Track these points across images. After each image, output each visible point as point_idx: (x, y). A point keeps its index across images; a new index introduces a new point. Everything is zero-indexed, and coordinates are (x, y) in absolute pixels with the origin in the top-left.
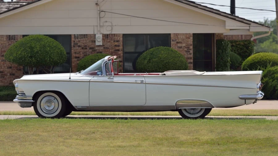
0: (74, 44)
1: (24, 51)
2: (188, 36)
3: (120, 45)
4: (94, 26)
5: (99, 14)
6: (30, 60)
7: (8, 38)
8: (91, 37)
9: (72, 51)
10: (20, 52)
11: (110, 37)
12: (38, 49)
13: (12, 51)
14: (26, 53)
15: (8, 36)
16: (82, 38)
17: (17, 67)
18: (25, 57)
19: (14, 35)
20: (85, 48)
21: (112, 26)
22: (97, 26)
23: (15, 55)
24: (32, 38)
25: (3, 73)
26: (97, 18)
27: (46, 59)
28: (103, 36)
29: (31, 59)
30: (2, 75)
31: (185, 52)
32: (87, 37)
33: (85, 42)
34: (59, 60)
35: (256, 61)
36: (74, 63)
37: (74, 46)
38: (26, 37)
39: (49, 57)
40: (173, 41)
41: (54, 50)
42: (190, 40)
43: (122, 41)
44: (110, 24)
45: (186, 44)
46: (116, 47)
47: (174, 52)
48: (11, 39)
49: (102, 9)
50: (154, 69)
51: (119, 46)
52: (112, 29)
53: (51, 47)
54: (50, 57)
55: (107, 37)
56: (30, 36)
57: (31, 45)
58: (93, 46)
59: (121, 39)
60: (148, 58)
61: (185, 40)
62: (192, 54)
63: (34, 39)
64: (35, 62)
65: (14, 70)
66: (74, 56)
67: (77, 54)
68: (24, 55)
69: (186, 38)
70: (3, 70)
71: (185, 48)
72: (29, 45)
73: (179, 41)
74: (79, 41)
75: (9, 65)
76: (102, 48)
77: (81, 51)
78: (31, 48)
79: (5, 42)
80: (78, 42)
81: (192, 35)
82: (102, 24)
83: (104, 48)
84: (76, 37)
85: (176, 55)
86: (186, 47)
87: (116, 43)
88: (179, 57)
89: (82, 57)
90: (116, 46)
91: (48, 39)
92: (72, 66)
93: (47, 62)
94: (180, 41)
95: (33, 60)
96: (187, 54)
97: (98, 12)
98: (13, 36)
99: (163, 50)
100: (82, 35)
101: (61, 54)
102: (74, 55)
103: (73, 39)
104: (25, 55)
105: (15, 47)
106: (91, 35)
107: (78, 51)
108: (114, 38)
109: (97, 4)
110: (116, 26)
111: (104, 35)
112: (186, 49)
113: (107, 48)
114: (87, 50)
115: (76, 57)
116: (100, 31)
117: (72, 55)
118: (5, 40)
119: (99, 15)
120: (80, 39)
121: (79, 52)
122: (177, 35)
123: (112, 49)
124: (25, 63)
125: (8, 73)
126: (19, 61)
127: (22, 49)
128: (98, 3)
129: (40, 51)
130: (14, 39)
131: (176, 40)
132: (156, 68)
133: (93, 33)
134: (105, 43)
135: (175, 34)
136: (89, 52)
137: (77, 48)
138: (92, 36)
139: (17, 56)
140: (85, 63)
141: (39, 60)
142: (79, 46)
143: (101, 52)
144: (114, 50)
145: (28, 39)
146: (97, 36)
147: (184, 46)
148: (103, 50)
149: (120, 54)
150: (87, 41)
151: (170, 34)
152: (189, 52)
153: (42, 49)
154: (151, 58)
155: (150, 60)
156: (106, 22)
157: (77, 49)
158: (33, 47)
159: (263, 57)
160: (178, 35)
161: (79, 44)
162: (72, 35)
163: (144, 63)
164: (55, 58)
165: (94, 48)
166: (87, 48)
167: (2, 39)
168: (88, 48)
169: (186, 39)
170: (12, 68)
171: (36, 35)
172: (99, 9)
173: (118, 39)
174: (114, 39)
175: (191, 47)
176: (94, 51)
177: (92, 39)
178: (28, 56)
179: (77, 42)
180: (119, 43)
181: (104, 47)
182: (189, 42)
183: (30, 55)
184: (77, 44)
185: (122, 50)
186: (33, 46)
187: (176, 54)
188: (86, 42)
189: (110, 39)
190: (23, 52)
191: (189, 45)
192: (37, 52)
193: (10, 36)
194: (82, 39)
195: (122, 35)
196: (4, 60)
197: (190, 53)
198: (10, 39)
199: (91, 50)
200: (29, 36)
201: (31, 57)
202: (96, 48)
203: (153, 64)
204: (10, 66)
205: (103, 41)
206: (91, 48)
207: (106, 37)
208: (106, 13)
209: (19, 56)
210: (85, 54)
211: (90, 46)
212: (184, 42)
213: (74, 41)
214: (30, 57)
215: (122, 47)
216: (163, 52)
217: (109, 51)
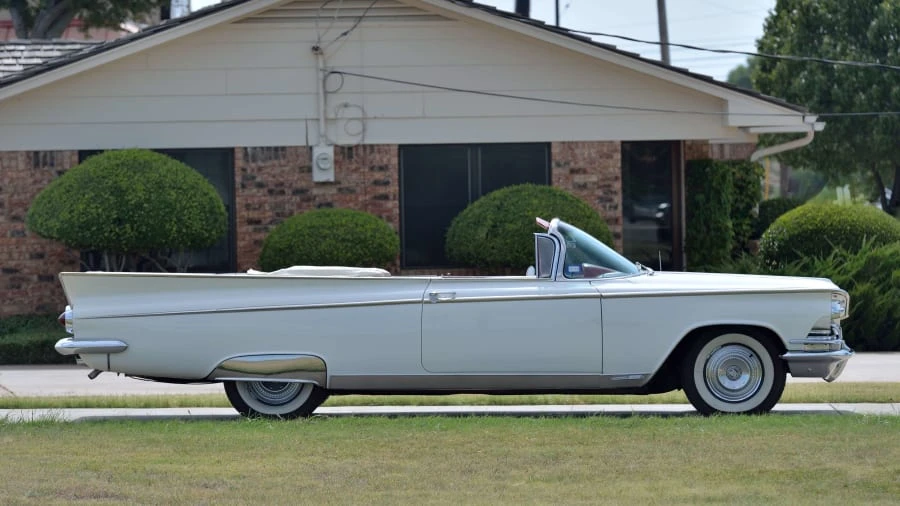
0: (245, 178)
1: (95, 201)
2: (605, 150)
3: (391, 180)
4: (306, 120)
5: (324, 81)
6: (117, 230)
7: (32, 163)
8: (298, 156)
9: (238, 200)
10: (81, 207)
11: (357, 155)
12: (140, 194)
13: (54, 203)
14: (103, 210)
15: (32, 155)
16: (270, 158)
17: (60, 255)
18: (101, 221)
19: (51, 152)
20: (278, 190)
21: (363, 119)
22: (318, 120)
23: (64, 215)
24: (118, 162)
25: (18, 275)
26: (318, 94)
27: (168, 226)
28: (336, 153)
29: (120, 230)
30: (12, 279)
31: (597, 201)
32: (284, 157)
33: (277, 171)
34: (206, 230)
35: (810, 228)
36: (243, 239)
37: (243, 186)
38: (94, 157)
39: (175, 219)
40: (558, 165)
41: (191, 198)
42: (611, 162)
43: (397, 167)
44: (359, 115)
45: (601, 177)
46: (377, 188)
47: (572, 201)
48: (41, 164)
49: (333, 64)
50: (509, 258)
51: (386, 183)
52: (364, 130)
53: (180, 188)
54: (179, 220)
55: (350, 157)
56: (111, 154)
57: (116, 182)
58: (303, 184)
59: (395, 161)
60: (490, 223)
61: (597, 164)
62: (620, 208)
63: (122, 164)
64: (134, 239)
65: (52, 263)
66: (243, 217)
67: (255, 209)
68: (95, 215)
69: (601, 157)
70: (19, 265)
71: (596, 186)
72: (111, 182)
73: (577, 167)
74: (260, 169)
75: (36, 246)
76: (333, 190)
77: (265, 202)
78: (118, 192)
79: (22, 174)
80: (255, 173)
81: (619, 148)
82: (332, 116)
83: (340, 190)
84: (251, 154)
85: (579, 212)
86: (601, 184)
87: (378, 175)
88: (589, 217)
89: (269, 220)
90: (376, 183)
91: (170, 164)
92: (239, 250)
93: (171, 238)
94: (581, 164)
95: (125, 232)
96: (604, 207)
97: (321, 75)
98: (48, 155)
99: (536, 197)
100: (269, 148)
101: (212, 212)
102: (242, 214)
103: (239, 163)
104: (98, 214)
105: (64, 191)
106: (296, 148)
107: (256, 200)
108: (371, 157)
109: (316, 49)
110: (375, 118)
111: (339, 149)
112: (600, 193)
113: (351, 191)
114: (286, 198)
115: (250, 222)
116: (325, 136)
117: (238, 216)
118: (22, 166)
119: (324, 87)
120: (263, 161)
121: (261, 205)
122: (570, 146)
123: (366, 194)
124: (101, 241)
125: (31, 274)
126: (80, 234)
127: (86, 196)
128: (322, 46)
129: (148, 201)
130: (52, 165)
131: (567, 163)
132: (517, 254)
133: (305, 144)
134: (343, 174)
135: (563, 143)
136: (292, 205)
137: (255, 190)
138: (300, 151)
139: (73, 217)
140: (290, 237)
141: (144, 230)
142: (260, 185)
143: (329, 205)
144: (373, 195)
145: (106, 165)
146: (317, 152)
147: (594, 183)
148: (336, 197)
149: (390, 210)
150: (287, 169)
151: (548, 145)
152: (611, 200)
153: (153, 196)
154: (501, 222)
155: (494, 226)
156: (346, 106)
157: (253, 196)
158: (124, 189)
159: (830, 216)
160: (573, 147)
161: (258, 179)
162: (236, 150)
163: (477, 237)
164: (195, 223)
165: (307, 191)
166: (286, 190)
167: (13, 163)
168: (288, 191)
169: (601, 161)
170: (46, 256)
171: (129, 151)
172: (321, 65)
173: (385, 160)
174: (371, 162)
175: (618, 186)
176: (309, 200)
177: (301, 161)
178: (108, 217)
179: (253, 170)
180: (388, 173)
181: (338, 186)
182: (611, 169)
183: (115, 216)
184: (254, 178)
185: (397, 197)
186: (124, 185)
187: (577, 207)
188: (283, 172)
189: (357, 163)
190: (92, 206)
191: (609, 179)
192: (139, 206)
193: (36, 153)
194: (269, 163)
195: (397, 148)
196: (18, 232)
197: (613, 204)
198: (37, 165)
199: (297, 199)
200: (106, 154)
201: (119, 221)
202: (315, 191)
203: (508, 241)
204: (39, 250)
205: (335, 169)
206: (296, 192)
207: (345, 153)
208: (346, 77)
209: (81, 220)
210: (279, 211)
211: (294, 185)
212: (595, 169)
213: (244, 170)
214: (114, 222)
215: (397, 188)
216: (535, 202)
217: (357, 198)
